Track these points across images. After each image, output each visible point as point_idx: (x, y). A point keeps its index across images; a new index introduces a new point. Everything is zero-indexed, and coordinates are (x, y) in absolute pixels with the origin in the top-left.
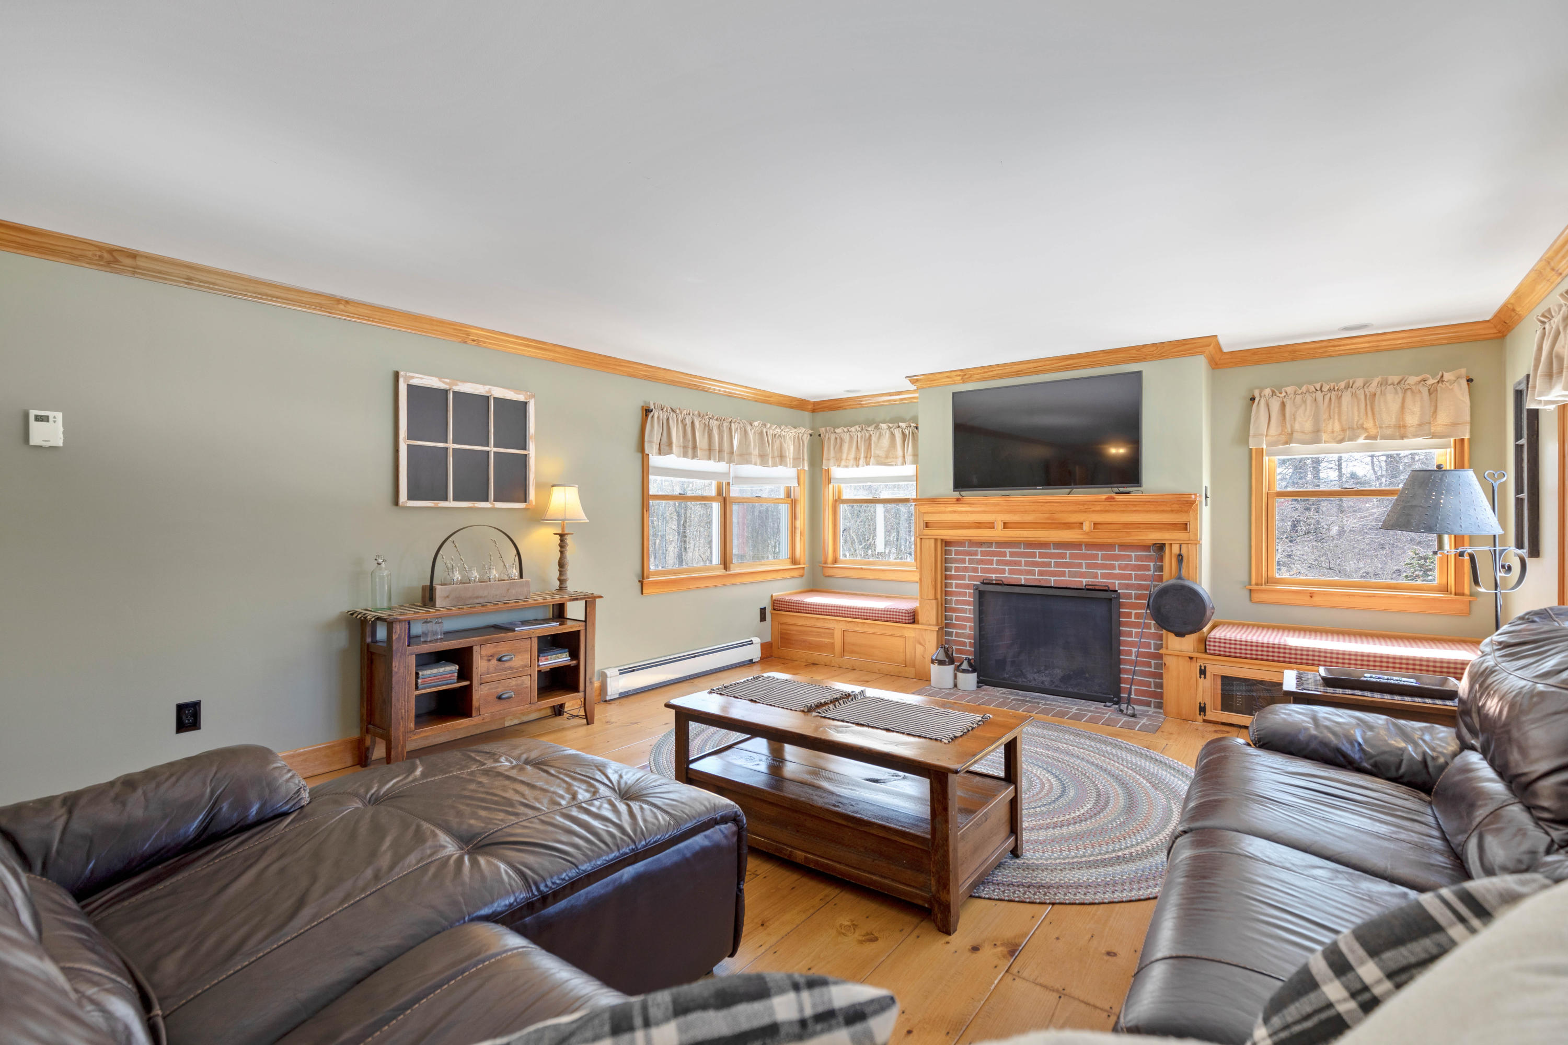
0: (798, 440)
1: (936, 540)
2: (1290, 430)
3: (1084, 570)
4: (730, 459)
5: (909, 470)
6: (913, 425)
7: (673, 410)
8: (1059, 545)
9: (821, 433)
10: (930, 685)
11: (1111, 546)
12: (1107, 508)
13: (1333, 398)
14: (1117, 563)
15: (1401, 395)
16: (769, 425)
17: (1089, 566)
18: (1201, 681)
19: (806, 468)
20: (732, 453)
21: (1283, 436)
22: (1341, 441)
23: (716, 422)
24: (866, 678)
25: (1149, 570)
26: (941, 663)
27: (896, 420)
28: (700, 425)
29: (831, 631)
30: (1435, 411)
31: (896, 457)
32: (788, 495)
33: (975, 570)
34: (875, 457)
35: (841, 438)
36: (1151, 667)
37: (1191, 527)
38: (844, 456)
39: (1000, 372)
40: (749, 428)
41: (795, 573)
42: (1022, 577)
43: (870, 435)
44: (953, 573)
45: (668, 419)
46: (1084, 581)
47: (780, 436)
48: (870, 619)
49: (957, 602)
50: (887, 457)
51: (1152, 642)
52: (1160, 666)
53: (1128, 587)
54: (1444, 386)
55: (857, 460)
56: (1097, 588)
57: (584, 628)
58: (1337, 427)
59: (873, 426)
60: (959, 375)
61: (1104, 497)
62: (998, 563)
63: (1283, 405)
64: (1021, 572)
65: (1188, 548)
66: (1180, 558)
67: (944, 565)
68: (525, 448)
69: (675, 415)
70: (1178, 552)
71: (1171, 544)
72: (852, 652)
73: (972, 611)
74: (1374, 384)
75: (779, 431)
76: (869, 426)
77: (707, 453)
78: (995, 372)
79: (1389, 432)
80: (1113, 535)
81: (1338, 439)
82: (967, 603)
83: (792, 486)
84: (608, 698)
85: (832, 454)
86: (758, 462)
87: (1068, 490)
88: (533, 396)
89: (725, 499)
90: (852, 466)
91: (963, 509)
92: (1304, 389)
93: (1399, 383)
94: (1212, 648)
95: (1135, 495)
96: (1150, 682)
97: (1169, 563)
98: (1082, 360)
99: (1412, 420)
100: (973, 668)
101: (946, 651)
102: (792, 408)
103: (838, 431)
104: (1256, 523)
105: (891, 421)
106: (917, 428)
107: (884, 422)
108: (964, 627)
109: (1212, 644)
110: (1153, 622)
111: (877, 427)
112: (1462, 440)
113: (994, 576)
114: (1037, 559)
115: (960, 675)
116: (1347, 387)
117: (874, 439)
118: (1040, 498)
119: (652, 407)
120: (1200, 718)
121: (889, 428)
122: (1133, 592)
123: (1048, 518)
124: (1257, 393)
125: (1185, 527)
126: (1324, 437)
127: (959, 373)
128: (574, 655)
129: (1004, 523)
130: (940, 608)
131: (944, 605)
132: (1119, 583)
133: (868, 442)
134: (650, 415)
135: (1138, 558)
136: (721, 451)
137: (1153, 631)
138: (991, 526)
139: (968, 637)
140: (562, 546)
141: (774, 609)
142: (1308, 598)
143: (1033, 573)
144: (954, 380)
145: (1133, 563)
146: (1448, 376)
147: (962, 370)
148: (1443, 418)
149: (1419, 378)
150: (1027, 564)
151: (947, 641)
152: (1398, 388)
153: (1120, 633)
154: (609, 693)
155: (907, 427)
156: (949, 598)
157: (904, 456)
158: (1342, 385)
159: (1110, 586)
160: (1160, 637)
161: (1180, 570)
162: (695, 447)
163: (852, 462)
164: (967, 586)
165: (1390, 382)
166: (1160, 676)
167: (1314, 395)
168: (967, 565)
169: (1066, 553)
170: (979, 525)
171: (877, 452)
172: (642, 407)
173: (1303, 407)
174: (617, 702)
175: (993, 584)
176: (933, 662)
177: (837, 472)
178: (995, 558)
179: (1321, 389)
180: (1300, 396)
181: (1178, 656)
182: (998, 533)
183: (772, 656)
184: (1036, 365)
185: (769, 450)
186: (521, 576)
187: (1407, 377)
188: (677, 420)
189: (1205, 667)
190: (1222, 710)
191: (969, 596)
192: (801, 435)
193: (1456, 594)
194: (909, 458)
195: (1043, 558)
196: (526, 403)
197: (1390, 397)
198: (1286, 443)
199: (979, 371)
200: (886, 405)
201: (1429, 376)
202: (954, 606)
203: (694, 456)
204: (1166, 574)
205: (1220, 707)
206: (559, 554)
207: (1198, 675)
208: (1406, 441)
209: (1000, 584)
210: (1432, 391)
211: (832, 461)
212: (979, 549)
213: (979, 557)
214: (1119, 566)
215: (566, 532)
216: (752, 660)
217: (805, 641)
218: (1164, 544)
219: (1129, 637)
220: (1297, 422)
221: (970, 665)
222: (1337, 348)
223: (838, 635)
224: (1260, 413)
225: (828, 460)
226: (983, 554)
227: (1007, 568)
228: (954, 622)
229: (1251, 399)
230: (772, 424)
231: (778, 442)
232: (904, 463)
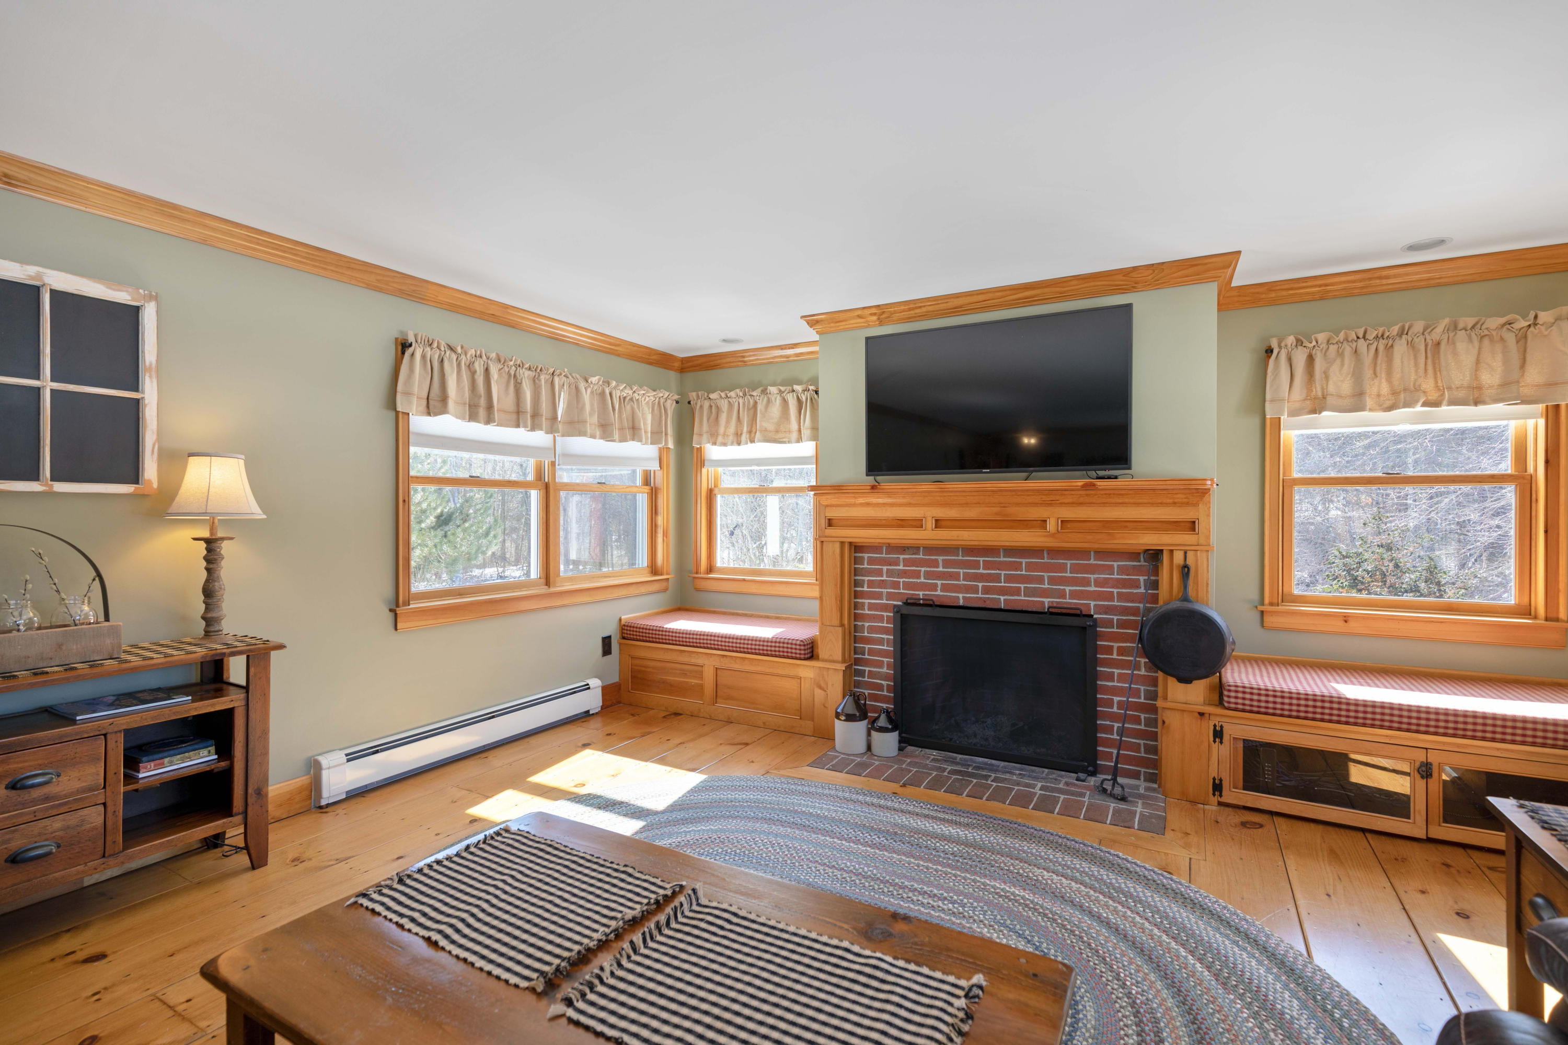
0: (659, 409)
1: (842, 543)
2: (1320, 394)
3: (1046, 586)
4: (552, 427)
5: (807, 448)
6: (812, 388)
7: (452, 349)
8: (1011, 551)
9: (691, 399)
10: (833, 748)
11: (1083, 553)
12: (1081, 500)
13: (1381, 348)
14: (1092, 577)
15: (1476, 344)
16: (614, 383)
17: (1052, 581)
18: (1215, 747)
19: (671, 445)
20: (554, 418)
21: (1308, 402)
22: (1390, 409)
23: (527, 373)
24: (745, 738)
25: (1138, 587)
26: (850, 718)
27: (790, 382)
28: (500, 375)
29: (700, 668)
30: (1523, 366)
31: (790, 432)
32: (647, 482)
33: (896, 585)
34: (761, 431)
35: (718, 408)
36: (1140, 724)
37: (1201, 527)
38: (722, 430)
39: (931, 308)
40: (582, 385)
41: (655, 587)
42: (961, 596)
43: (756, 403)
44: (865, 589)
45: (442, 361)
46: (1047, 601)
47: (631, 399)
48: (752, 653)
49: (872, 629)
50: (777, 432)
51: (1142, 688)
52: (1153, 722)
53: (1108, 610)
54: (1536, 331)
55: (738, 435)
56: (1064, 611)
57: (243, 703)
58: (1385, 389)
59: (760, 390)
60: (875, 314)
61: (1080, 483)
62: (928, 575)
63: (1311, 359)
64: (958, 589)
65: (1196, 556)
66: (1185, 570)
67: (853, 578)
68: (136, 389)
69: (454, 357)
70: (1182, 562)
71: (1171, 551)
72: (729, 698)
73: (891, 643)
74: (1439, 329)
75: (630, 392)
76: (753, 390)
77: (514, 416)
78: (924, 309)
79: (1461, 394)
80: (1090, 537)
81: (1385, 406)
82: (884, 630)
83: (652, 469)
84: (323, 803)
85: (705, 427)
86: (598, 433)
87: (1025, 474)
88: (150, 298)
89: (547, 486)
90: (732, 444)
91: (880, 501)
92: (1342, 336)
93: (1473, 327)
94: (1233, 700)
95: (1123, 480)
96: (1139, 744)
97: (1168, 578)
98: (1046, 290)
99: (1490, 378)
100: (895, 725)
101: (856, 699)
102: (650, 364)
103: (712, 396)
104: (1270, 520)
105: (783, 383)
106: (817, 392)
107: (774, 385)
108: (880, 664)
109: (1233, 694)
110: (1143, 660)
111: (764, 392)
112: (1557, 407)
113: (921, 594)
114: (981, 571)
115: (874, 733)
116: (1401, 333)
117: (760, 407)
118: (989, 485)
119: (411, 339)
120: (1214, 800)
121: (781, 392)
122: (1115, 618)
123: (997, 514)
124: (1274, 344)
125: (1192, 526)
126: (1369, 402)
127: (874, 311)
128: (225, 750)
129: (937, 521)
130: (847, 638)
131: (853, 633)
132: (1095, 605)
133: (752, 412)
134: (409, 352)
135: (1121, 570)
136: (535, 415)
137: (1143, 672)
138: (918, 524)
139: (886, 677)
140: (212, 557)
141: (624, 638)
142: (1342, 623)
143: (975, 590)
144: (867, 321)
145: (1116, 576)
146: (1544, 316)
147: (878, 306)
148: (1534, 376)
149: (1502, 320)
150: (967, 577)
151: (858, 684)
152: (1473, 334)
153: (1096, 676)
154: (325, 793)
155: (804, 391)
156: (859, 624)
157: (800, 431)
158: (1395, 329)
159: (1082, 608)
160: (1154, 681)
161: (1185, 587)
162: (490, 407)
163: (731, 438)
164: (885, 608)
165: (1461, 326)
166: (1154, 736)
167: (1354, 345)
168: (884, 578)
169: (1021, 563)
170: (901, 523)
171: (765, 425)
172: (396, 339)
173: (1338, 361)
174: (344, 805)
175: (920, 605)
176: (838, 716)
177: (714, 452)
178: (923, 569)
179: (1364, 337)
180: (1336, 347)
181: (1183, 711)
182: (928, 535)
183: (619, 702)
184: (981, 298)
185: (614, 418)
186: (107, 618)
187: (1483, 319)
188: (459, 365)
189: (1222, 727)
190: (1244, 789)
191: (886, 620)
192: (662, 401)
193: (1547, 619)
194: (806, 432)
195: (989, 569)
196: (137, 309)
197: (1461, 346)
198: (1314, 411)
199: (903, 308)
200: (777, 362)
201: (1518, 317)
202: (866, 634)
203: (489, 420)
204: (1164, 591)
205: (1241, 784)
206: (204, 574)
207: (1212, 739)
208: (1481, 408)
209: (929, 604)
210: (1522, 338)
211: (705, 437)
212: (902, 557)
213: (901, 567)
214: (1095, 580)
215: (220, 534)
216: (588, 711)
217: (664, 682)
218: (1162, 551)
219: (1108, 680)
220: (1331, 382)
221: (890, 720)
222: (1384, 282)
223: (709, 674)
224: (1279, 372)
225: (701, 435)
226: (907, 562)
227: (939, 582)
228: (866, 656)
229: (1266, 351)
230: (619, 382)
231: (628, 407)
232: (799, 440)
